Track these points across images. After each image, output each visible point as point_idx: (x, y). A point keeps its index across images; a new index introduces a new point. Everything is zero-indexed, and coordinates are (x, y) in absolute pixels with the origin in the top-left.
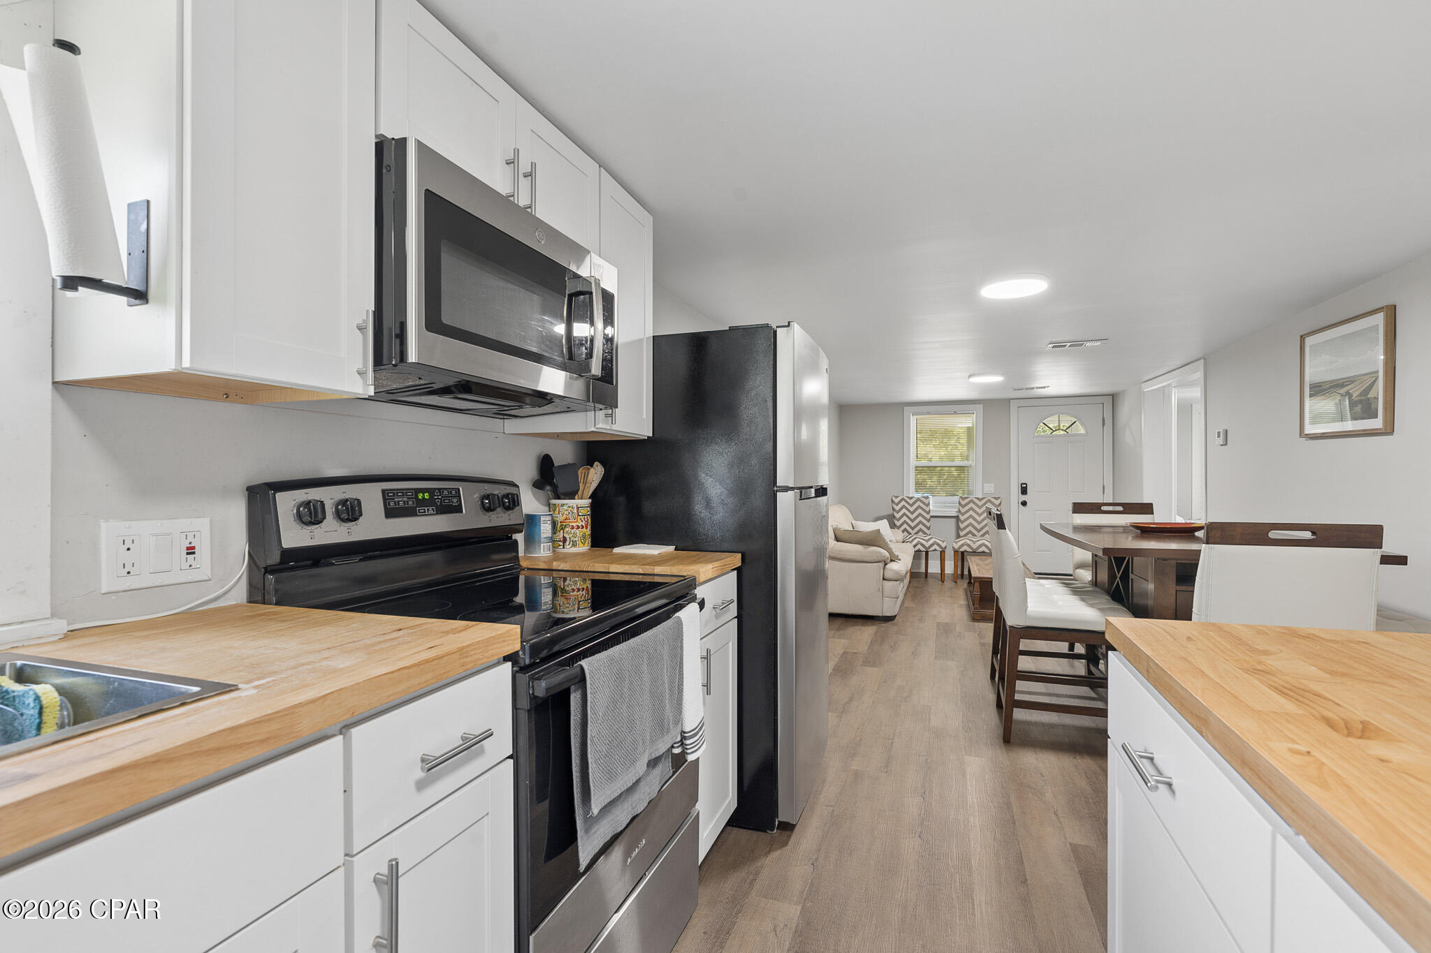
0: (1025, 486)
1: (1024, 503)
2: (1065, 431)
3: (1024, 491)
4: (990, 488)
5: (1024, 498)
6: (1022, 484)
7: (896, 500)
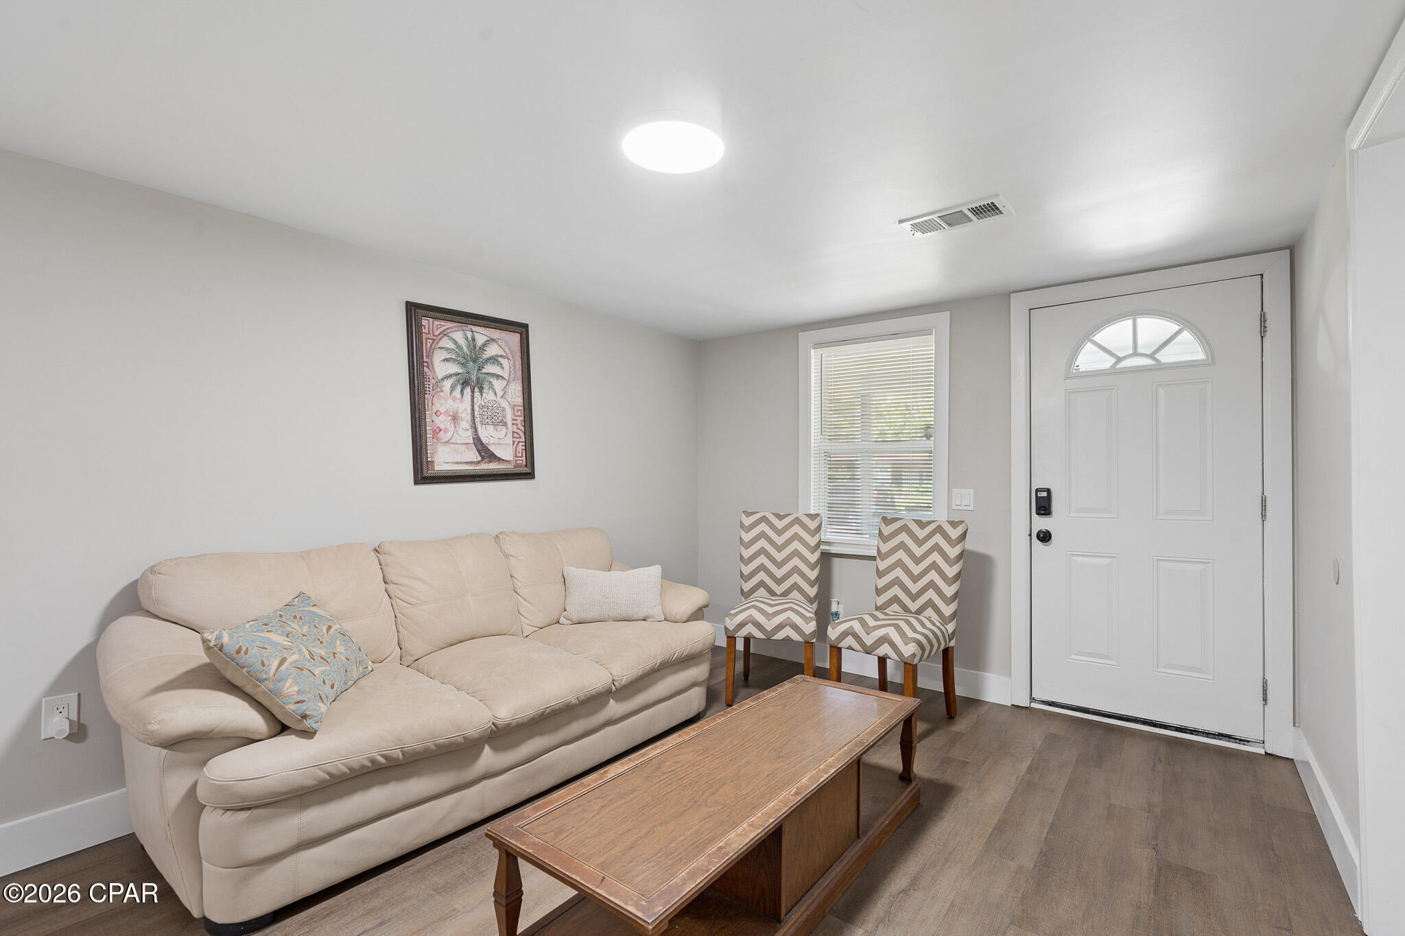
0: (1045, 494)
1: (1045, 537)
2: (1152, 356)
3: (1043, 506)
4: (965, 499)
5: (1041, 523)
6: (1037, 491)
7: (748, 521)
